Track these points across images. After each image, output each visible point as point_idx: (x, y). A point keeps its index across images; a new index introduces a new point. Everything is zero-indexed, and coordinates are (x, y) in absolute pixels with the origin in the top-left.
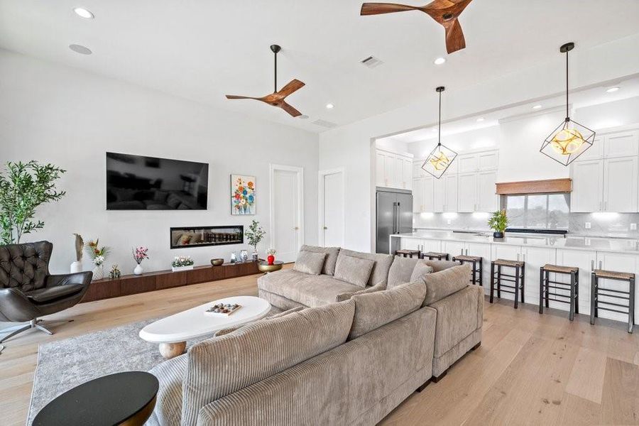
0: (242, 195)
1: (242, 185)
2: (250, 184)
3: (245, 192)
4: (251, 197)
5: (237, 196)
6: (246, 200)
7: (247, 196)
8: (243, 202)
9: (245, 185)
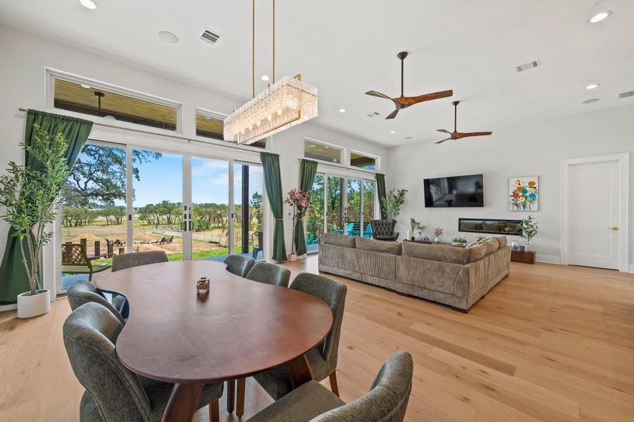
0: (521, 194)
1: (522, 185)
2: (531, 184)
3: (525, 191)
4: (533, 196)
5: (515, 195)
6: (526, 198)
7: (527, 194)
8: (522, 200)
9: (525, 184)
